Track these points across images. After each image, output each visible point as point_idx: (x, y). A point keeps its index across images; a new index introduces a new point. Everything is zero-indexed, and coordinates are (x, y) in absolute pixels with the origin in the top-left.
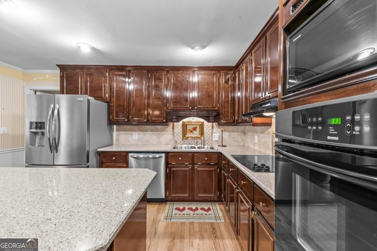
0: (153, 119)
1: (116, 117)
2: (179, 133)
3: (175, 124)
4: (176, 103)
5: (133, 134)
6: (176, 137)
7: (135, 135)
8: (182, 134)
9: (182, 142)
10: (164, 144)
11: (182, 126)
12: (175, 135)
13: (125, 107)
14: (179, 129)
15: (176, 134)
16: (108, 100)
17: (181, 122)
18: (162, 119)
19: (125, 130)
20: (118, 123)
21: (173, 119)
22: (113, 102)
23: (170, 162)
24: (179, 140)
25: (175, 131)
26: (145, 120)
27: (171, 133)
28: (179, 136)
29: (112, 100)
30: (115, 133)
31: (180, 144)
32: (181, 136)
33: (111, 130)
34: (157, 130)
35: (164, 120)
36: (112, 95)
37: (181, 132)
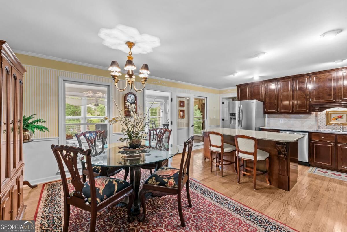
0: (297, 110)
1: (269, 110)
2: (322, 120)
3: (318, 113)
4: (318, 98)
5: (280, 120)
6: (319, 123)
7: (282, 121)
8: (325, 121)
9: (326, 127)
10: (307, 128)
11: (326, 114)
12: (318, 122)
13: (275, 103)
14: (322, 117)
15: (320, 120)
16: (264, 100)
17: (325, 112)
18: (306, 110)
19: (273, 117)
20: (269, 113)
21: (316, 109)
22: (267, 101)
23: (313, 139)
24: (322, 125)
25: (318, 118)
26: (291, 111)
27: (314, 120)
28: (322, 123)
29: (266, 100)
30: (266, 119)
31: (323, 129)
32: (325, 123)
33: (264, 117)
34: (301, 118)
35: (307, 111)
36: (266, 97)
37: (325, 120)
